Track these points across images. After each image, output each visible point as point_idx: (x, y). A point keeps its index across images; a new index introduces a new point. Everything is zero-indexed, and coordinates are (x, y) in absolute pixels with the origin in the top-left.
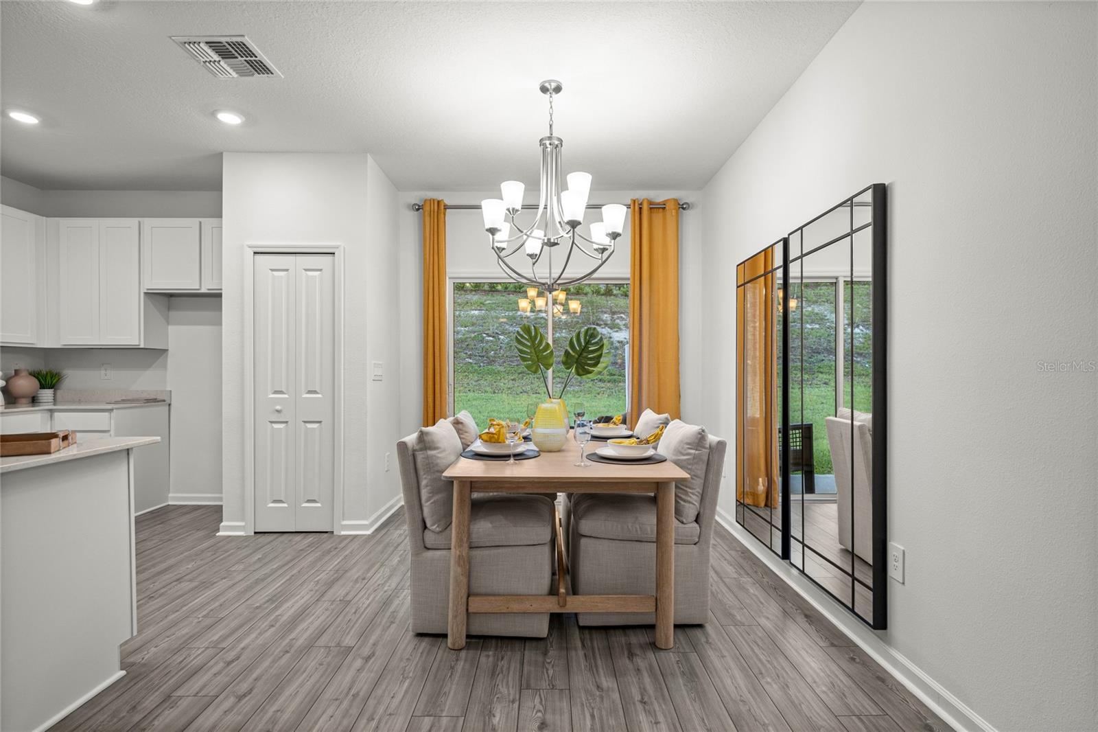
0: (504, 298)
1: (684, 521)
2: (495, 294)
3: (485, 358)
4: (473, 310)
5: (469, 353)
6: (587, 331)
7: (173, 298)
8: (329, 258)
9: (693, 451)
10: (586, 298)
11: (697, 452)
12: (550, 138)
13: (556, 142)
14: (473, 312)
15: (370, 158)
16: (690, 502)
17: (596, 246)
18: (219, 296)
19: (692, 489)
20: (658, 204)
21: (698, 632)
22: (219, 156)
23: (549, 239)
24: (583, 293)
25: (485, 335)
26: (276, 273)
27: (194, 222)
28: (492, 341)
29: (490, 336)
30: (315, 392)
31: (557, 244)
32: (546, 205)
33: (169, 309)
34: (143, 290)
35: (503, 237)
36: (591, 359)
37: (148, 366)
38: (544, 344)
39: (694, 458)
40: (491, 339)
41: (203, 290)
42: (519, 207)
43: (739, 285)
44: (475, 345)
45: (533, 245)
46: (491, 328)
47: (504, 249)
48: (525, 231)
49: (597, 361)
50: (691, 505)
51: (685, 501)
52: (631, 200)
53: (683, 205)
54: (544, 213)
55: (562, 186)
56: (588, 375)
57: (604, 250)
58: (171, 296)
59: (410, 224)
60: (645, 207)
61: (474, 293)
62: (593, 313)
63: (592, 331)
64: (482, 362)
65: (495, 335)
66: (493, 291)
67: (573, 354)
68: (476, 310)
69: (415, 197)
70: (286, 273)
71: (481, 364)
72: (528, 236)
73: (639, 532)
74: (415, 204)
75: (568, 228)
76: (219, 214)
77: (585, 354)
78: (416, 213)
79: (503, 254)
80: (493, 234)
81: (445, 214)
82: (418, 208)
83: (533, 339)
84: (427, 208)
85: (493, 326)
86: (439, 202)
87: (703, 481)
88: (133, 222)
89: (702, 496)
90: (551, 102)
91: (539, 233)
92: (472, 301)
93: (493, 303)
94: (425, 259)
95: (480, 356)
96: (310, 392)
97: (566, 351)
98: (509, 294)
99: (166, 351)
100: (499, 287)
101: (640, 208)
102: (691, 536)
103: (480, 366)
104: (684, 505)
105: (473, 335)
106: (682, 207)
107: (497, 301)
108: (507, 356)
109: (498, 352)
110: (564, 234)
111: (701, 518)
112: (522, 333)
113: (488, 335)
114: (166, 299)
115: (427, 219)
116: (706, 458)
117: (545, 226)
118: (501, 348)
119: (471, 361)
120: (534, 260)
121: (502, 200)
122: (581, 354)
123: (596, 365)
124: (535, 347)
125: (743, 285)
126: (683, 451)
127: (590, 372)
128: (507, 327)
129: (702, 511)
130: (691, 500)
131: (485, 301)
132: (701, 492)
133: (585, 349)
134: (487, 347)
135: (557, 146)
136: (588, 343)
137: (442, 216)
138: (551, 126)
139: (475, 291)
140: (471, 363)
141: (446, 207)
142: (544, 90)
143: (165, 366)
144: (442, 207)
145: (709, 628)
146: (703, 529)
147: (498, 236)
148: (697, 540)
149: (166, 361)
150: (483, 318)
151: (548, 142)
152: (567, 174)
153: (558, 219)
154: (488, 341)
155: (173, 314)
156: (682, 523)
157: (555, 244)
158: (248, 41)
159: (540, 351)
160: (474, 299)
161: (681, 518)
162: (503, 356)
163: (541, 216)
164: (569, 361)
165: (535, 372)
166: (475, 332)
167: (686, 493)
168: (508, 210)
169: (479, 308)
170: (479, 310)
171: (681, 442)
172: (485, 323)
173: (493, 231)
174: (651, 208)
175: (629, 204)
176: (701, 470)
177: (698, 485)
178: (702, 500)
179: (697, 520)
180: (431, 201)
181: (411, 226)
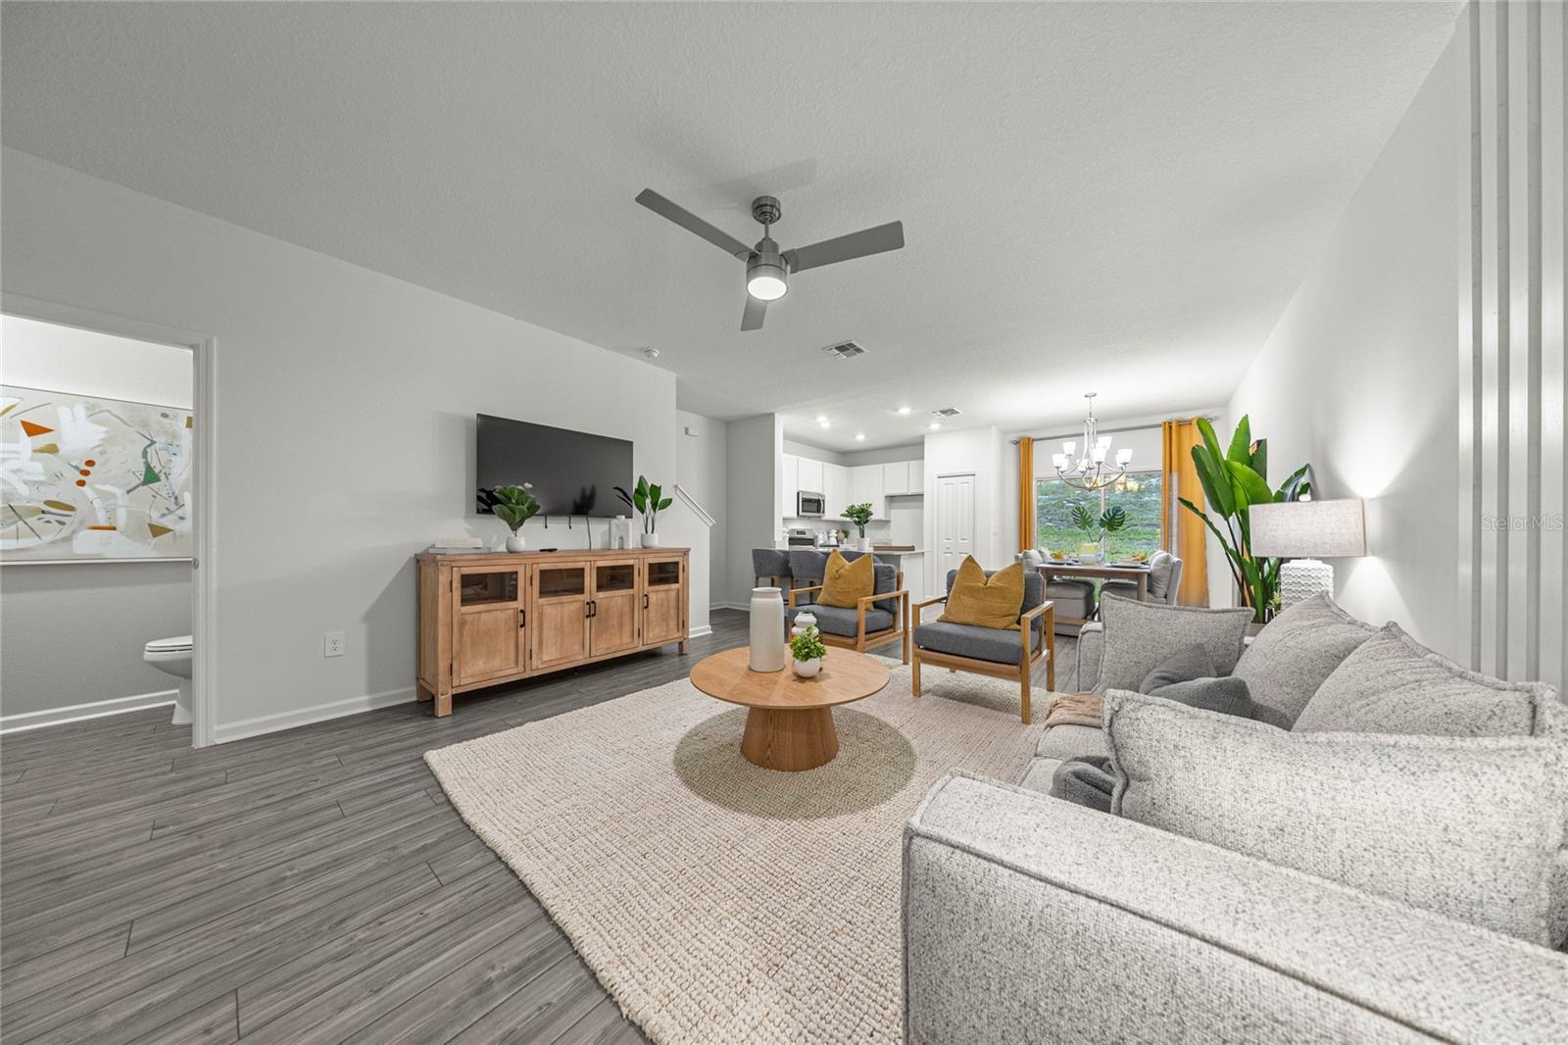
6: (1114, 509)
7: (895, 498)
8: (973, 476)
9: (1164, 564)
11: (1166, 565)
15: (993, 427)
18: (923, 495)
20: (1186, 421)
22: (923, 436)
23: (1089, 467)
26: (948, 485)
27: (906, 463)
30: (965, 539)
32: (1088, 449)
34: (887, 494)
36: (1117, 522)
37: (882, 528)
38: (1088, 516)
39: (1164, 568)
41: (911, 493)
49: (1121, 524)
52: (1164, 421)
55: (1095, 441)
58: (892, 497)
60: (1174, 425)
63: (1117, 509)
67: (1107, 520)
69: (1014, 437)
70: (953, 485)
74: (1014, 441)
76: (923, 458)
77: (1113, 520)
78: (1015, 445)
82: (1017, 443)
83: (1081, 513)
84: (1022, 442)
86: (1029, 438)
87: (1169, 579)
90: (1092, 400)
94: (1020, 471)
96: (962, 539)
97: (1102, 519)
99: (890, 521)
101: (1170, 426)
104: (1158, 590)
111: (1168, 596)
112: (1075, 510)
113: (1069, 502)
115: (1022, 448)
116: (1170, 568)
122: (1111, 520)
123: (1120, 525)
124: (1083, 517)
126: (1158, 565)
127: (1115, 529)
129: (1168, 593)
130: (1162, 587)
132: (1167, 584)
133: (1113, 517)
135: (1094, 422)
136: (1114, 515)
137: (1031, 445)
138: (1090, 413)
141: (1033, 440)
142: (1086, 396)
143: (889, 528)
144: (1031, 441)
151: (1088, 422)
155: (893, 504)
157: (1093, 468)
158: (955, 407)
159: (1086, 519)
164: (1104, 524)
168: (1067, 455)
171: (1158, 560)
173: (1058, 468)
174: (1179, 425)
175: (1161, 426)
176: (1168, 573)
177: (1165, 580)
178: (1168, 588)
179: (1165, 597)
180: (1024, 439)
181: (1012, 452)
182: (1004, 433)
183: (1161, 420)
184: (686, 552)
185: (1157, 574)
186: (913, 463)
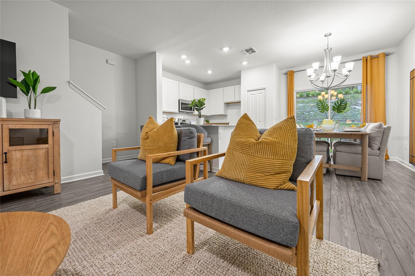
0: (312, 99)
1: (373, 149)
2: (308, 98)
3: (305, 120)
4: (300, 104)
5: (298, 119)
7: (228, 104)
8: (264, 90)
9: (377, 129)
10: (351, 95)
11: (379, 130)
12: (327, 49)
13: (329, 49)
14: (300, 105)
15: (274, 64)
16: (376, 144)
17: (344, 75)
18: (240, 102)
19: (377, 140)
20: (376, 56)
21: (379, 182)
22: (240, 71)
23: (327, 76)
24: (349, 94)
25: (304, 112)
26: (252, 95)
27: (233, 87)
28: (307, 114)
29: (307, 112)
30: (261, 122)
31: (330, 76)
32: (326, 66)
33: (228, 106)
34: (224, 103)
35: (313, 78)
36: (342, 108)
37: (224, 118)
38: (326, 104)
39: (377, 131)
40: (307, 113)
41: (235, 101)
42: (318, 68)
43: (411, 79)
44: (301, 116)
45: (322, 78)
46: (307, 110)
47: (313, 80)
48: (319, 75)
49: (345, 108)
50: (376, 145)
51: (374, 144)
52: (362, 57)
53: (387, 54)
54: (326, 68)
55: (331, 60)
56: (342, 113)
57: (347, 76)
59: (284, 78)
60: (369, 59)
61: (300, 98)
62: (354, 101)
63: (342, 100)
64: (304, 121)
65: (309, 112)
66: (308, 97)
67: (336, 107)
68: (301, 104)
69: (285, 71)
70: (254, 95)
71: (303, 122)
72: (321, 76)
73: (356, 151)
74: (285, 73)
75: (333, 72)
76: (240, 84)
77: (340, 107)
78: (285, 75)
79: (312, 82)
80: (310, 77)
81: (294, 74)
82: (286, 74)
83: (322, 104)
84: (289, 73)
85: (308, 109)
86: (292, 71)
87: (381, 138)
88: (222, 88)
89: (381, 143)
90: (328, 39)
91: (324, 75)
92: (299, 101)
93: (308, 101)
94: (288, 87)
95: (303, 119)
96: (260, 122)
97: (333, 106)
98: (314, 97)
99: (227, 115)
100: (311, 95)
101: (367, 59)
102: (376, 154)
103: (303, 123)
104: (373, 145)
105: (300, 113)
106: (386, 55)
107: (309, 100)
108: (314, 119)
109: (310, 118)
110: (332, 74)
111: (380, 149)
112: (319, 102)
114: (227, 104)
115: (289, 76)
116: (382, 131)
117: (326, 72)
118: (311, 116)
119: (299, 121)
120: (323, 82)
121: (312, 68)
122: (339, 107)
123: (344, 110)
125: (413, 78)
126: (373, 130)
127: (342, 112)
128: (314, 109)
129: (381, 147)
130: (376, 143)
131: (305, 100)
132: (380, 141)
133: (340, 105)
134: (305, 116)
135: (330, 50)
136: (341, 103)
137: (293, 74)
138: (328, 45)
139: (301, 97)
140: (299, 122)
141: (294, 72)
142: (326, 36)
143: (227, 119)
144: (293, 72)
145: (383, 181)
146: (381, 152)
147: (311, 77)
148: (379, 155)
149: (227, 117)
150: (304, 106)
151: (327, 50)
152: (333, 57)
153: (330, 69)
154: (306, 114)
156: (373, 150)
157: (329, 77)
158: (253, 48)
159: (324, 107)
160: (300, 100)
161: (372, 148)
162: (312, 119)
163: (325, 69)
164: (334, 109)
165: (323, 113)
166: (301, 111)
167: (374, 141)
168: (314, 70)
169: (302, 103)
170: (302, 104)
171: (373, 127)
172: (305, 108)
173: (310, 76)
174: (371, 58)
175: (361, 60)
176: (381, 135)
177: (379, 139)
178: (381, 144)
179: (379, 149)
180: (290, 71)
181: (284, 79)
182: (280, 69)
183: (361, 57)
184: (56, 122)
185: (373, 135)
186: (237, 86)
